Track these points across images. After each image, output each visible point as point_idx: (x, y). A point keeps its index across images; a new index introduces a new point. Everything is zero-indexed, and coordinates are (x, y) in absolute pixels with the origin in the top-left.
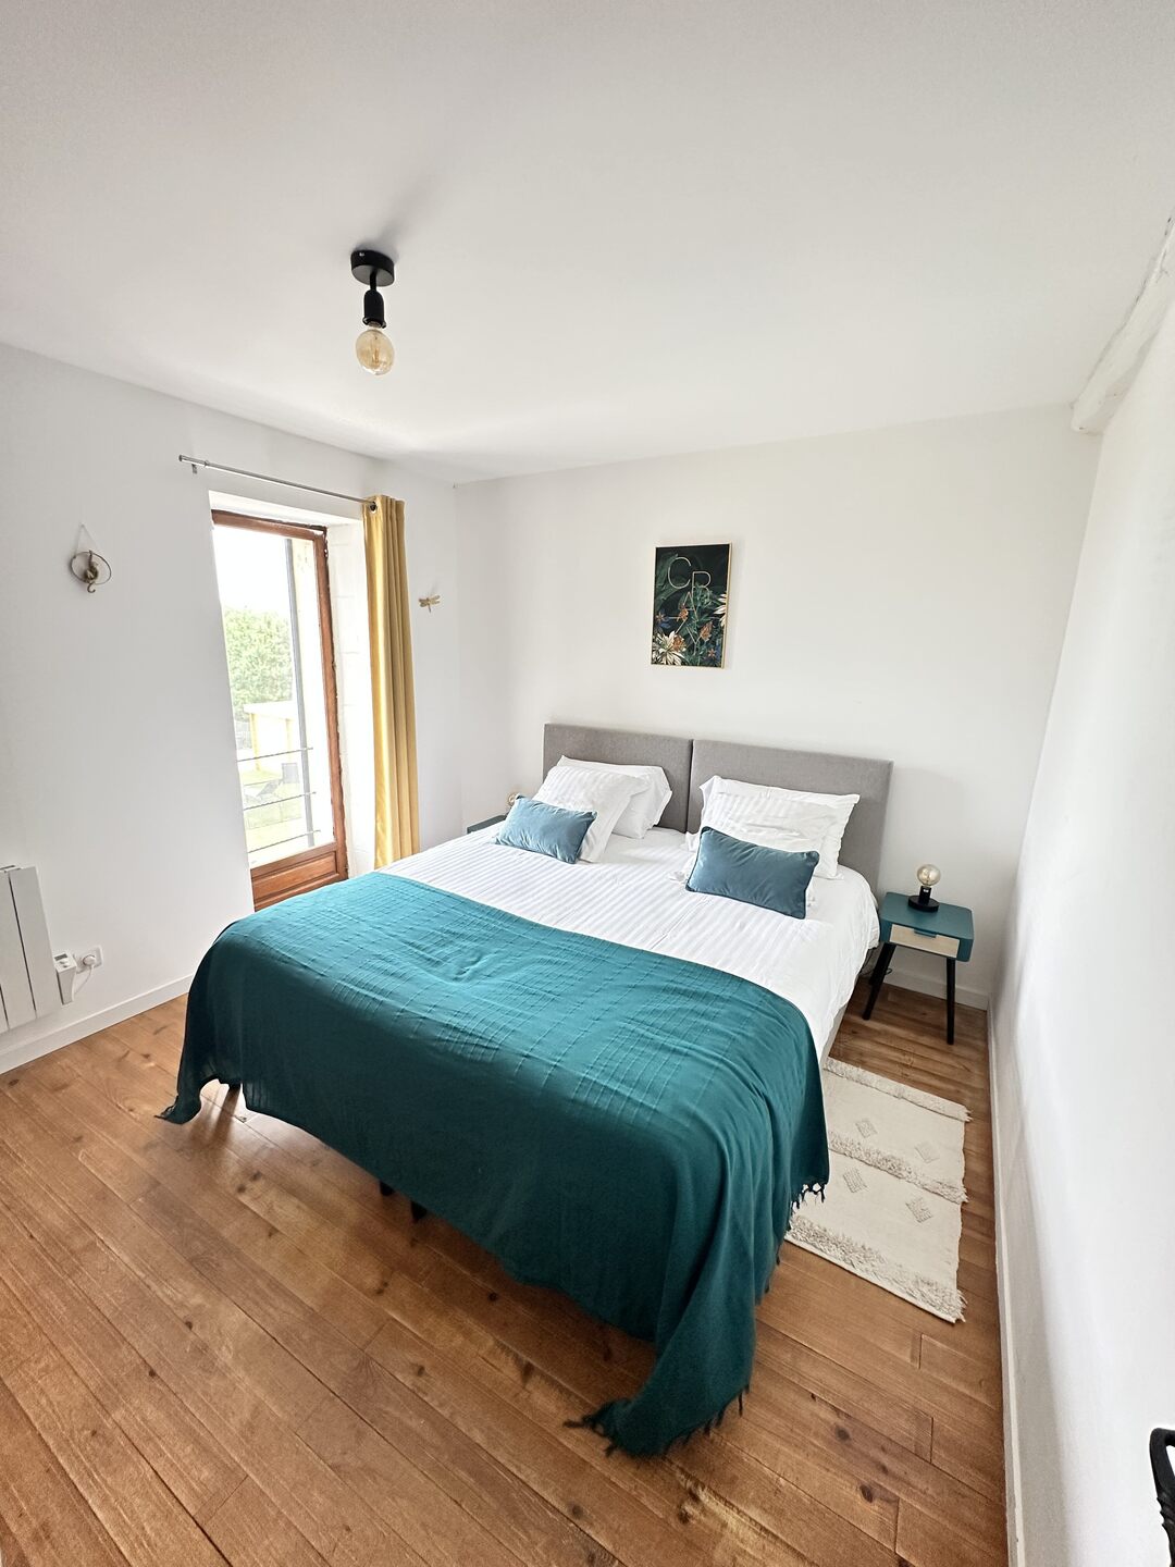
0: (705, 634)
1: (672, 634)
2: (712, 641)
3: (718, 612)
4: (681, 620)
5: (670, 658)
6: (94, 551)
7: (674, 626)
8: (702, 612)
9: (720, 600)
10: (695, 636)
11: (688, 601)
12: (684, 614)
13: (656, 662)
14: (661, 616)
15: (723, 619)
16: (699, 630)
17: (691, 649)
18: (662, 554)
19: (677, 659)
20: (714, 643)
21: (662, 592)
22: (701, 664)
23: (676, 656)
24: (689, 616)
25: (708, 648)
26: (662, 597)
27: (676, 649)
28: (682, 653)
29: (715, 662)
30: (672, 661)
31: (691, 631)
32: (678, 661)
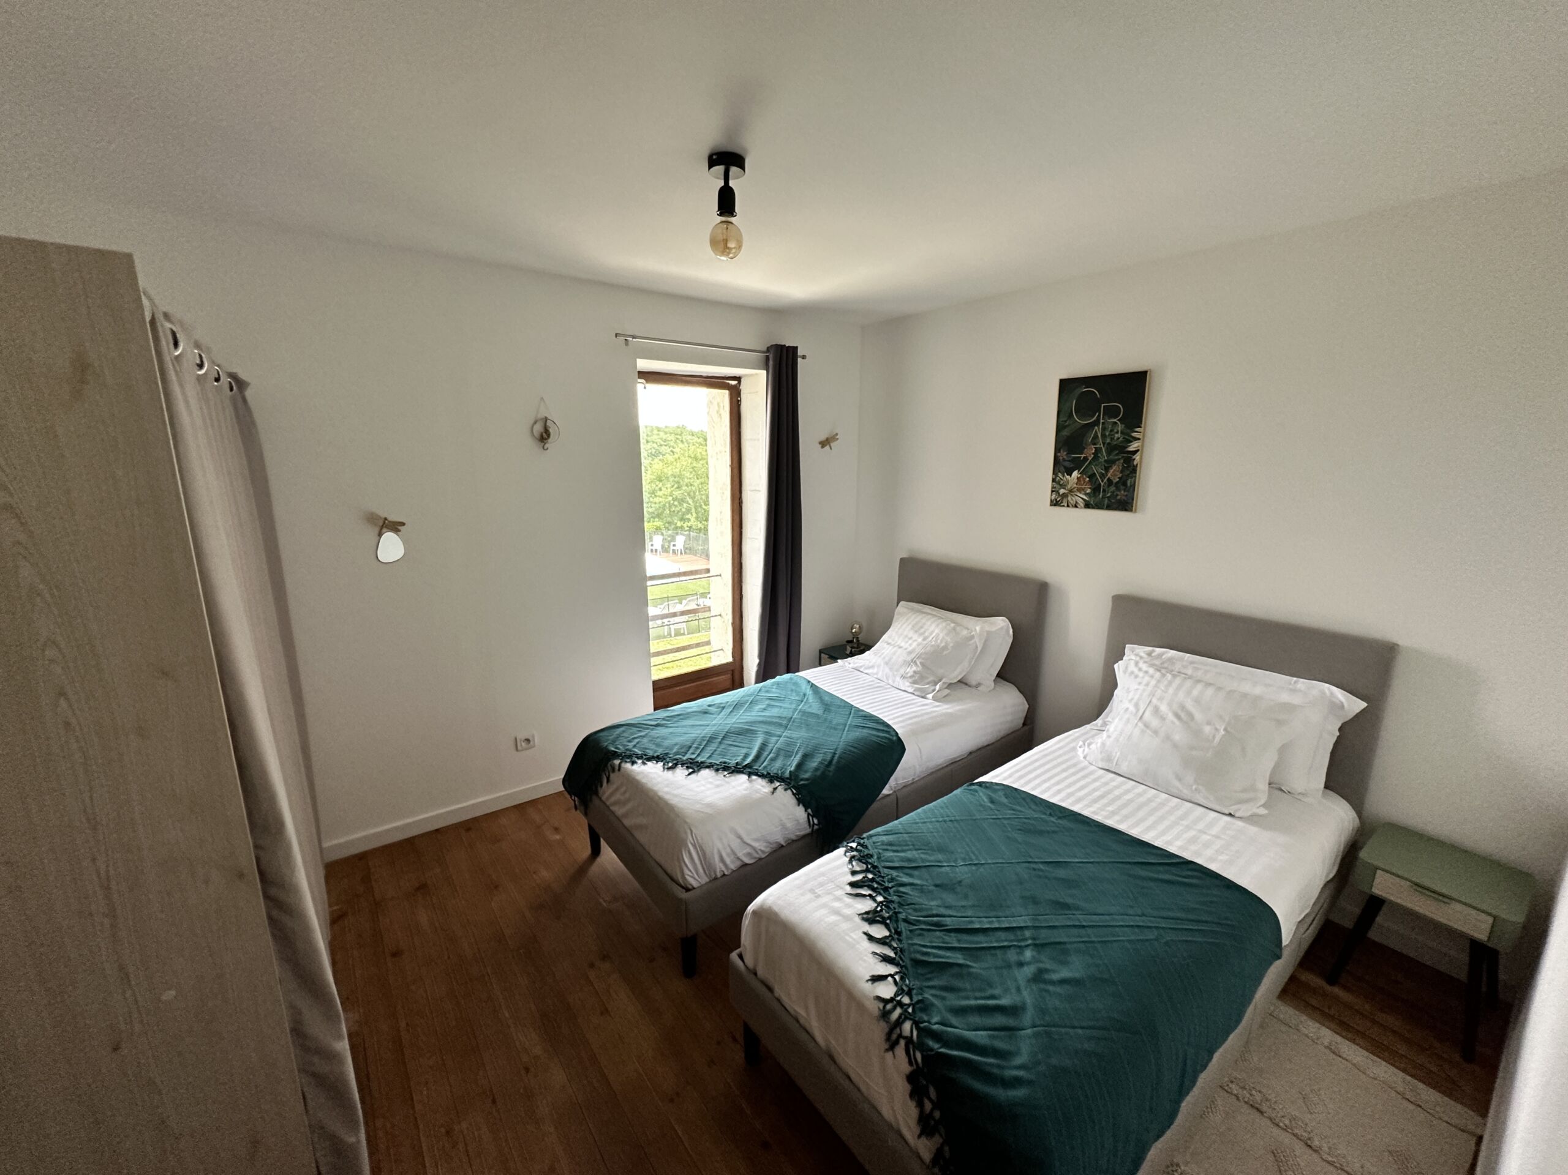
0: (1114, 473)
1: (1075, 474)
2: (1123, 482)
3: (1132, 448)
4: (1086, 459)
5: (1072, 499)
6: (549, 418)
7: (1077, 464)
8: (1111, 449)
9: (1134, 434)
10: (1103, 476)
11: (1096, 436)
12: (1090, 451)
13: (1055, 503)
14: (1063, 454)
15: (1137, 457)
16: (1107, 469)
17: (1096, 490)
18: (1066, 386)
19: (1080, 501)
20: (1125, 484)
21: (1065, 427)
22: (1109, 507)
23: (1080, 497)
24: (1095, 454)
25: (1118, 489)
26: (1065, 433)
27: (1079, 490)
28: (1086, 494)
29: (1125, 504)
30: (1073, 503)
31: (1096, 470)
32: (1081, 503)
